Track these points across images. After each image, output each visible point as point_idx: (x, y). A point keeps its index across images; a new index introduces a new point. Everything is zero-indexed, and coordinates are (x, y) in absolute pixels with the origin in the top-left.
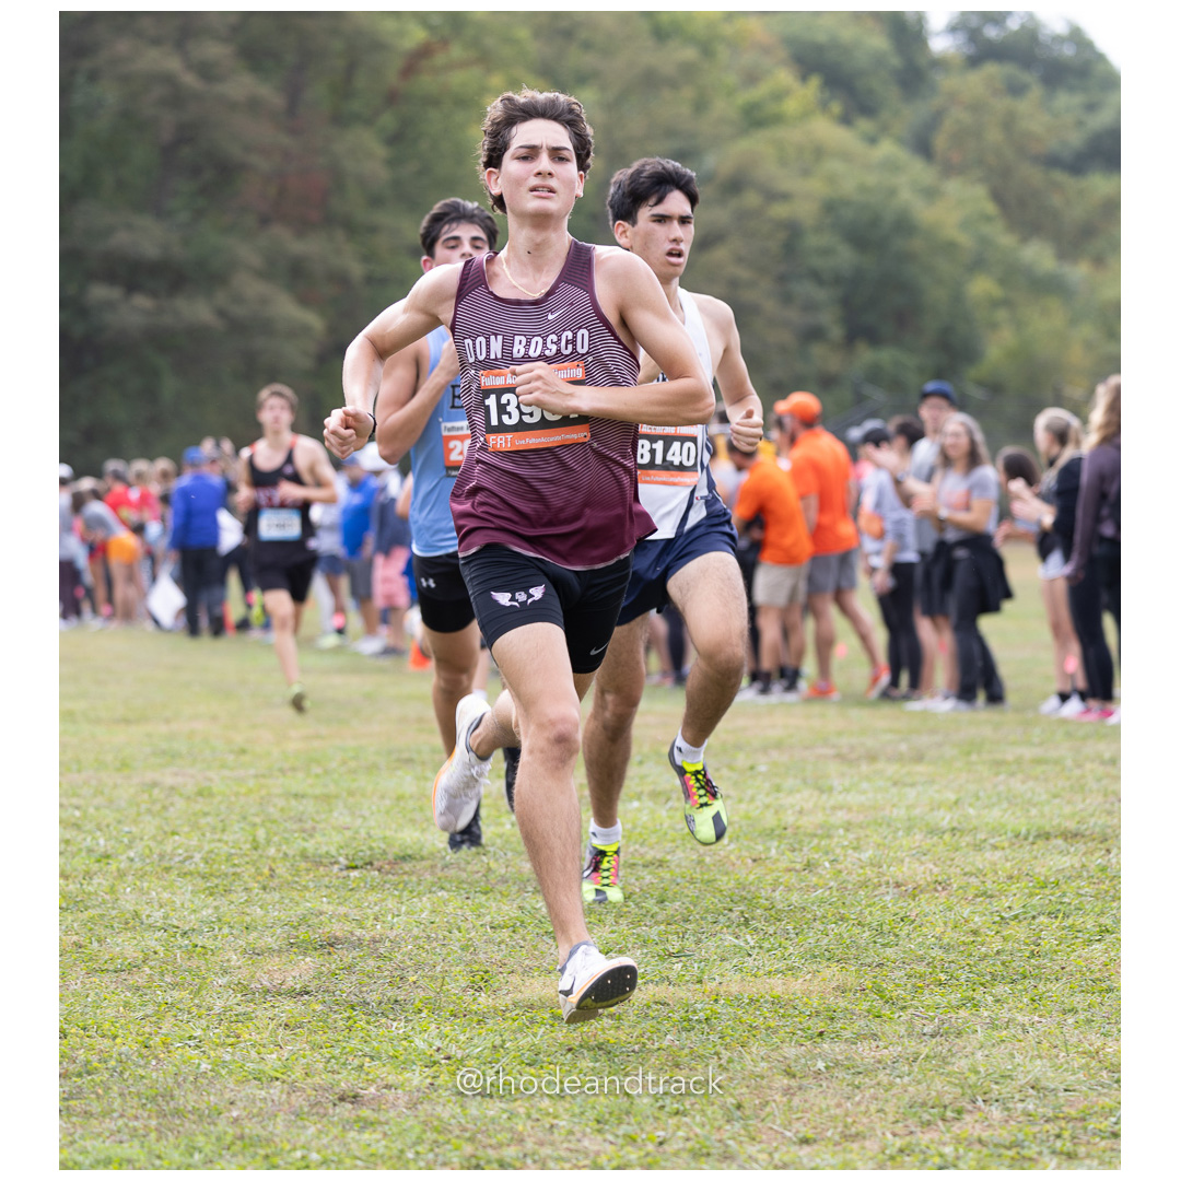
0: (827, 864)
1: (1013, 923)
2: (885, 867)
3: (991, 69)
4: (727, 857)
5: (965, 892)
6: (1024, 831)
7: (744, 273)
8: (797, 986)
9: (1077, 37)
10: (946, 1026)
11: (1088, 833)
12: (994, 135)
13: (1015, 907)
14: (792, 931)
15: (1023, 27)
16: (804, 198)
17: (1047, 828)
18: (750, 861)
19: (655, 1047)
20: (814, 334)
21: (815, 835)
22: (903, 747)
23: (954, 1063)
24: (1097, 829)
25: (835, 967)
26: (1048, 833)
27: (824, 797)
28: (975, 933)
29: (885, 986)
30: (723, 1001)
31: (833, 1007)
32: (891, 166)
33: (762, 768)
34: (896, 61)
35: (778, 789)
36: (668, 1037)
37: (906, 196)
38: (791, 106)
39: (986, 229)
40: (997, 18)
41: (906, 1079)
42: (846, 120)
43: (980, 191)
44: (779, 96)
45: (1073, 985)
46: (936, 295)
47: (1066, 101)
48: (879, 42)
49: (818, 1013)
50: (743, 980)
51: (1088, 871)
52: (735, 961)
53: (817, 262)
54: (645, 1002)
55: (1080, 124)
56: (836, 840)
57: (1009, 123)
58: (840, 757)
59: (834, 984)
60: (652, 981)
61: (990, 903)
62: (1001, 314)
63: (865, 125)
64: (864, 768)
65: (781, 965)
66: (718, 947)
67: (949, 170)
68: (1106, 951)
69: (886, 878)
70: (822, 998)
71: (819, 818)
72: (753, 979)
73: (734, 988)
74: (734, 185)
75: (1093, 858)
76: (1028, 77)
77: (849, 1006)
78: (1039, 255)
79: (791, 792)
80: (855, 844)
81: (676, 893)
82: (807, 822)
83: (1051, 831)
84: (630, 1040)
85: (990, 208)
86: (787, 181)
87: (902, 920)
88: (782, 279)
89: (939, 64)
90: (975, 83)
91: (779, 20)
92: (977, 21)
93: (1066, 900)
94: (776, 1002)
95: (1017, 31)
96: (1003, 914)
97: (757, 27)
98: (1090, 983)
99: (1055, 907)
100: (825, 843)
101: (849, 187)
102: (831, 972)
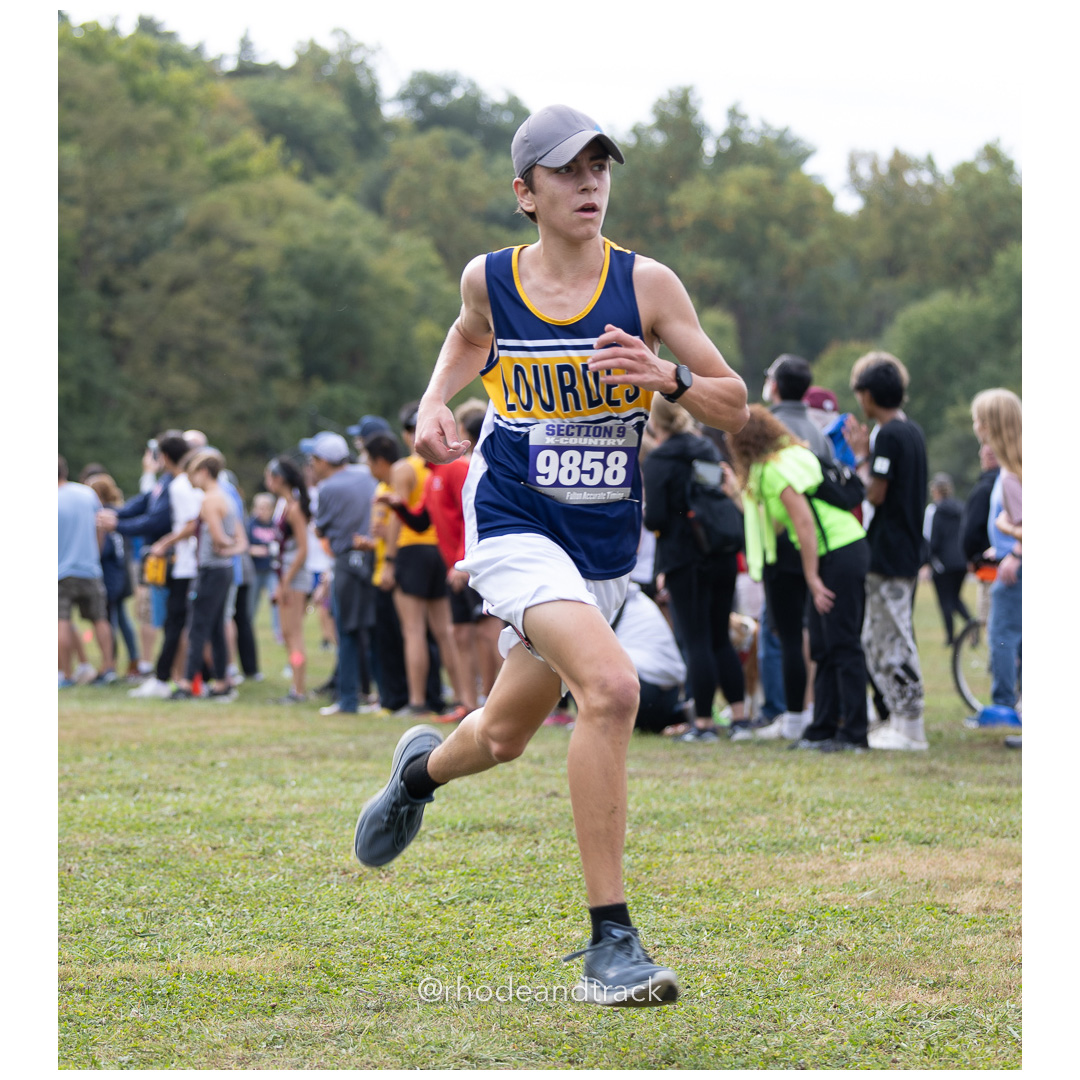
0: (280, 852)
1: (450, 907)
2: (333, 855)
3: (437, 133)
4: (189, 845)
5: (407, 879)
6: (460, 823)
7: (211, 315)
8: (252, 964)
9: (515, 106)
10: (388, 1001)
11: (518, 825)
12: (438, 194)
13: (452, 892)
14: (248, 913)
15: (466, 96)
16: (267, 246)
17: (482, 821)
18: (210, 849)
19: (121, 1019)
20: (274, 371)
21: (270, 826)
22: (351, 746)
23: (395, 1036)
24: (527, 822)
25: (287, 947)
26: (482, 826)
27: (279, 791)
28: (415, 916)
29: (332, 964)
30: (184, 978)
31: (285, 983)
32: (344, 219)
33: (223, 764)
34: (351, 125)
35: (237, 783)
36: (133, 1010)
37: (358, 247)
38: (255, 163)
39: (431, 278)
40: (442, 85)
41: (351, 1050)
42: (305, 177)
43: (425, 243)
44: (245, 154)
45: (503, 965)
46: (385, 337)
48: (334, 106)
49: (271, 989)
50: (202, 958)
51: (518, 860)
52: (196, 940)
53: (279, 306)
54: (112, 978)
56: (289, 830)
57: (452, 182)
58: (294, 755)
59: (286, 963)
60: (119, 959)
61: (429, 889)
63: (322, 182)
64: (316, 765)
65: (237, 945)
66: (180, 927)
67: (398, 224)
68: (534, 933)
69: (334, 865)
70: (275, 975)
71: (275, 810)
72: (211, 957)
73: (194, 966)
74: (203, 235)
75: (524, 849)
76: (470, 142)
77: (299, 983)
79: (248, 786)
80: (306, 835)
81: (141, 878)
82: (264, 813)
83: (485, 823)
84: (97, 1012)
85: (435, 259)
86: (250, 231)
87: (349, 904)
88: (246, 320)
89: (391, 128)
90: (423, 145)
91: (246, 85)
92: (425, 90)
93: (498, 886)
94: (232, 978)
95: (460, 101)
96: (441, 899)
97: (225, 91)
98: (519, 962)
99: (488, 893)
100: (279, 833)
101: (307, 238)
102: (283, 951)
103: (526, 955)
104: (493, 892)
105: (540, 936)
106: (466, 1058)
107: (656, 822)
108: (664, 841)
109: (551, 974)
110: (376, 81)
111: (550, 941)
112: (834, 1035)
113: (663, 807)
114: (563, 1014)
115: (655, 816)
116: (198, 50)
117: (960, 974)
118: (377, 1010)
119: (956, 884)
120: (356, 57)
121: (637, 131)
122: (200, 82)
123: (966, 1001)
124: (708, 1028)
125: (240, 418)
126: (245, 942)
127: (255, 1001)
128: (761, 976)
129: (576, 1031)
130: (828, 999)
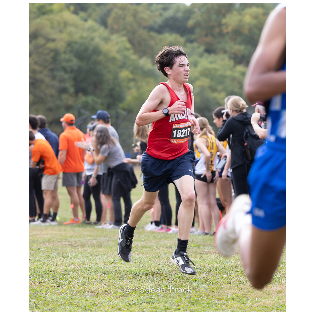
1: (133, 306)
5: (116, 294)
11: (161, 273)
13: (134, 300)
16: (60, 40)
17: (146, 271)
18: (37, 283)
20: (64, 91)
21: (62, 274)
22: (94, 242)
28: (120, 309)
32: (92, 29)
37: (97, 40)
39: (126, 53)
43: (125, 39)
57: (135, 14)
61: (125, 299)
62: (132, 84)
63: (82, 14)
67: (113, 31)
74: (35, 36)
78: (146, 63)
85: (128, 45)
86: (54, 35)
87: (93, 305)
93: (153, 297)
96: (130, 303)
99: (149, 300)
100: (65, 277)
125: (50, 110)
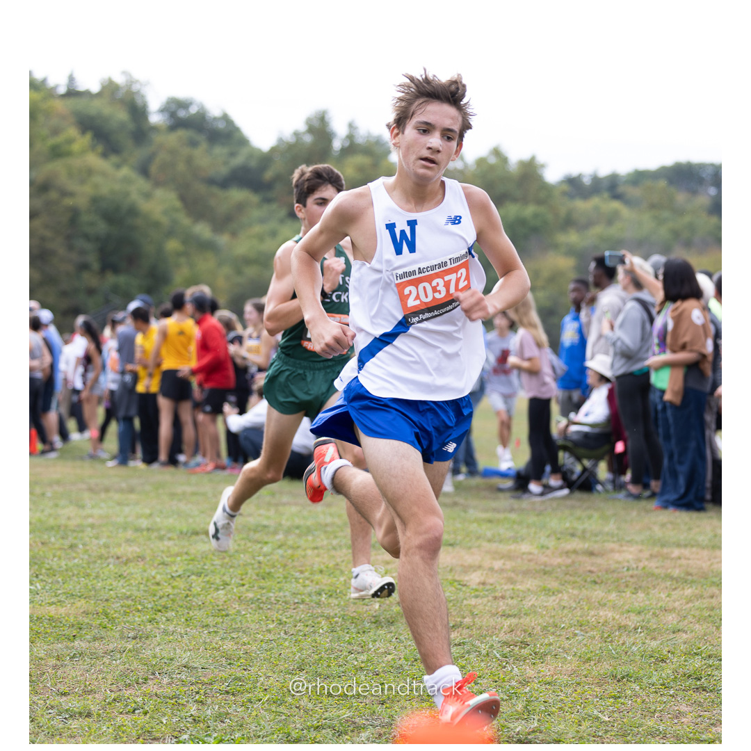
3: (181, 133)
7: (48, 234)
8: (62, 611)
9: (225, 118)
10: (140, 633)
12: (181, 167)
15: (198, 112)
16: (82, 195)
20: (84, 267)
22: (124, 485)
23: (144, 653)
25: (83, 601)
27: (81, 510)
29: (109, 611)
31: (81, 622)
32: (126, 180)
34: (131, 126)
35: (56, 505)
37: (135, 197)
38: (76, 147)
39: (176, 216)
40: (184, 105)
41: (118, 661)
42: (105, 155)
43: (173, 195)
44: (70, 141)
45: (208, 613)
46: (149, 249)
47: (219, 151)
48: (122, 115)
49: (73, 626)
53: (87, 229)
55: (225, 163)
56: (86, 533)
57: (189, 161)
58: (91, 490)
59: (82, 611)
62: (183, 260)
63: (114, 159)
64: (103, 495)
65: (54, 600)
67: (158, 184)
70: (75, 617)
71: (79, 521)
72: (39, 607)
74: (45, 188)
76: (201, 138)
77: (90, 622)
78: (203, 230)
79: (63, 507)
80: (96, 536)
82: (72, 523)
85: (178, 204)
86: (72, 186)
87: (120, 576)
88: (69, 237)
89: (154, 129)
90: (173, 139)
91: (71, 102)
92: (174, 108)
93: (206, 567)
94: (51, 619)
95: (195, 114)
96: (174, 575)
97: (59, 105)
98: (217, 611)
99: (201, 571)
100: (80, 535)
101: (105, 189)
102: (81, 604)
103: (221, 607)
104: (203, 571)
105: (229, 596)
106: (185, 667)
107: (297, 531)
108: (302, 542)
109: (235, 619)
110: (146, 102)
111: (235, 599)
112: (396, 655)
113: (302, 522)
114: (241, 642)
115: (298, 527)
116: (44, 81)
117: (467, 620)
118: (134, 638)
119: (467, 569)
120: (135, 88)
121: (296, 134)
122: (45, 99)
123: (471, 636)
124: (324, 650)
125: (64, 294)
126: (59, 598)
127: (64, 633)
128: (355, 621)
129: (248, 651)
130: (393, 634)
